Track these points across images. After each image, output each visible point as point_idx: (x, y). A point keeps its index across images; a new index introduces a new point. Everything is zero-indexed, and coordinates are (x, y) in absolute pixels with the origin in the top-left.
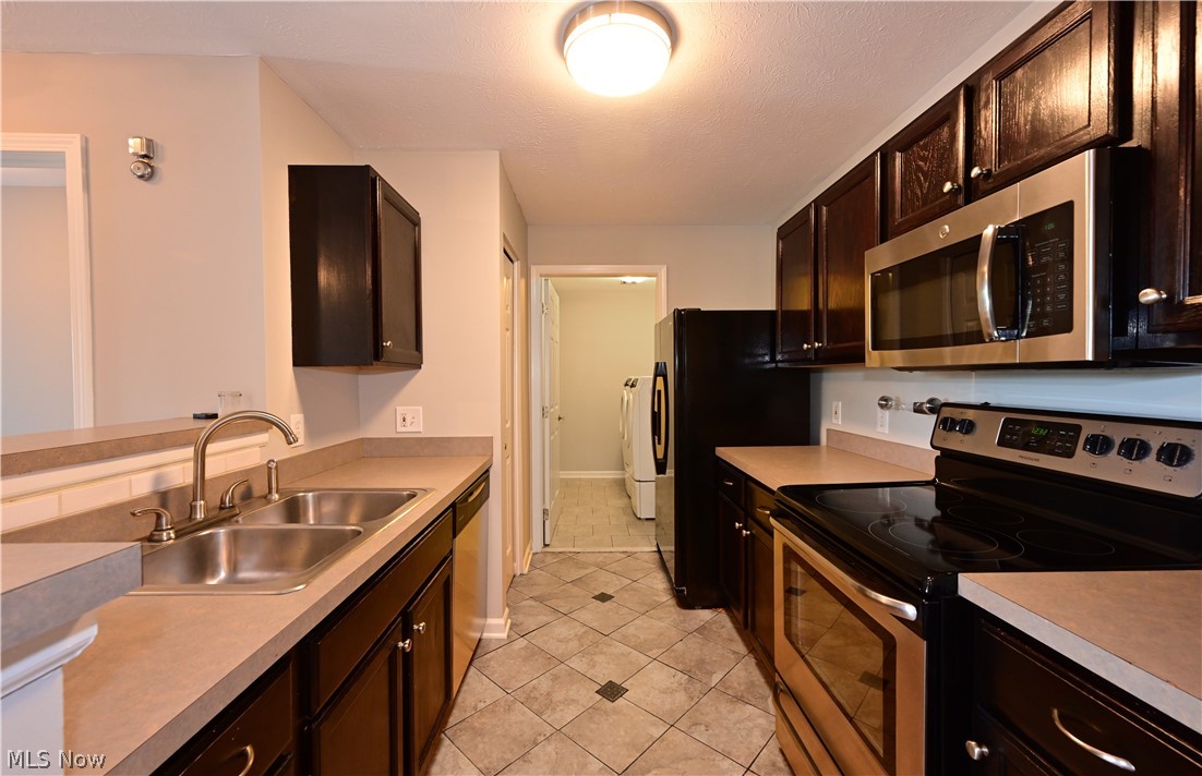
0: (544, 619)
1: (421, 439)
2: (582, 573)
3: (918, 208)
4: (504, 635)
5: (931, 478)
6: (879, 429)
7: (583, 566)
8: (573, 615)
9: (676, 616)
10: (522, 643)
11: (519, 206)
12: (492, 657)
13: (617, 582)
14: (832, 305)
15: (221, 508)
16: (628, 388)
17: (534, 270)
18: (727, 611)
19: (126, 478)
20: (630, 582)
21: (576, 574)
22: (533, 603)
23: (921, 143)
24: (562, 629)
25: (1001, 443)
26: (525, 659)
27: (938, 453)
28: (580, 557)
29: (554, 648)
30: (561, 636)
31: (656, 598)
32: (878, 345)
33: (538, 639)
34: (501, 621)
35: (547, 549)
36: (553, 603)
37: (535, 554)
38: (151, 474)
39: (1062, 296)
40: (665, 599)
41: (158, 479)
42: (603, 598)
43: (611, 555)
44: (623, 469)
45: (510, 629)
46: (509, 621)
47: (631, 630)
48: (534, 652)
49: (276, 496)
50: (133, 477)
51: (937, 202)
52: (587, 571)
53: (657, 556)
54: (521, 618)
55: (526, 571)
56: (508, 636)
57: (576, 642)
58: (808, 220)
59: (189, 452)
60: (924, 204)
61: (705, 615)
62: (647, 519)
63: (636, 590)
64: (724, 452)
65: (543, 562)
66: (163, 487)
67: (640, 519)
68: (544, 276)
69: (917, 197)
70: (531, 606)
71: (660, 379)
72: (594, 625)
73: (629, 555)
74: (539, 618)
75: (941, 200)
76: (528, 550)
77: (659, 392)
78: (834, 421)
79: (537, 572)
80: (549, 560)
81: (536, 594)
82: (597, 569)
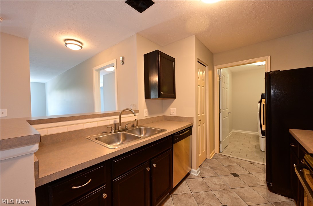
0: (211, 175)
1: (176, 116)
2: (230, 164)
4: (197, 175)
7: (232, 162)
8: (222, 177)
9: (266, 193)
10: (201, 179)
11: (208, 49)
12: (191, 180)
13: (243, 171)
15: (125, 128)
17: (215, 67)
19: (109, 121)
20: (249, 173)
21: (227, 164)
22: (209, 169)
24: (215, 180)
26: (200, 185)
28: (232, 159)
29: (211, 185)
30: (215, 182)
31: (259, 182)
33: (207, 180)
34: (196, 171)
35: (221, 153)
36: (216, 171)
37: (215, 154)
38: (114, 120)
41: (115, 121)
42: (235, 175)
43: (244, 161)
45: (199, 174)
46: (200, 171)
47: (242, 190)
48: (204, 184)
49: (137, 127)
50: (110, 120)
52: (233, 164)
54: (204, 172)
55: (211, 158)
56: (198, 176)
57: (219, 186)
59: (118, 117)
63: (250, 177)
65: (218, 157)
66: (116, 123)
67: (262, 151)
68: (219, 68)
70: (208, 170)
71: (264, 100)
72: (228, 183)
73: (252, 163)
74: (210, 174)
76: (212, 152)
77: (264, 104)
79: (214, 159)
80: (220, 157)
81: (212, 166)
82: (236, 164)
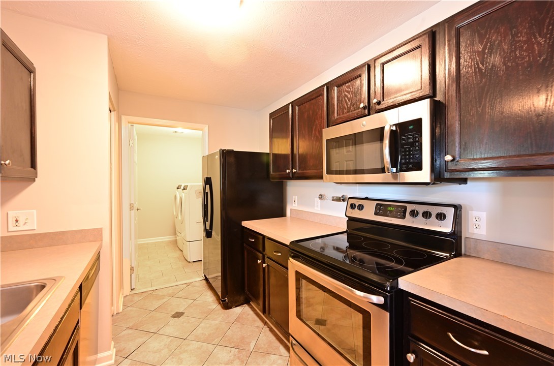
0: (140, 340)
1: (35, 235)
2: (160, 302)
3: (346, 113)
4: (112, 361)
5: (345, 230)
6: (316, 208)
7: (161, 297)
8: (160, 332)
9: (223, 315)
10: (127, 362)
11: (116, 76)
13: (185, 303)
14: (301, 151)
16: (181, 190)
17: (123, 117)
18: (248, 305)
20: (192, 301)
21: (157, 304)
22: (130, 331)
23: (347, 85)
24: (155, 343)
25: (376, 214)
27: (347, 218)
28: (157, 293)
30: (155, 348)
31: (210, 307)
32: (329, 172)
33: (138, 356)
34: (108, 352)
35: (134, 292)
36: (145, 327)
37: (125, 297)
39: (417, 156)
40: (214, 306)
42: (178, 315)
43: (178, 287)
44: (176, 234)
45: (117, 355)
46: (115, 349)
47: (199, 331)
51: (355, 111)
52: (164, 300)
53: (204, 282)
54: (122, 345)
55: (121, 310)
56: (116, 361)
57: (166, 349)
58: (288, 112)
60: (348, 112)
61: (237, 310)
62: (194, 262)
63: (197, 305)
64: (246, 224)
65: (131, 301)
67: (190, 262)
68: (130, 123)
69: (345, 108)
70: (129, 334)
71: (208, 186)
72: (176, 334)
73: (188, 285)
74: (136, 340)
75: (358, 111)
76: (121, 295)
77: (207, 193)
78: (294, 205)
79: (129, 309)
80: (136, 299)
81: (131, 324)
82: (170, 298)
